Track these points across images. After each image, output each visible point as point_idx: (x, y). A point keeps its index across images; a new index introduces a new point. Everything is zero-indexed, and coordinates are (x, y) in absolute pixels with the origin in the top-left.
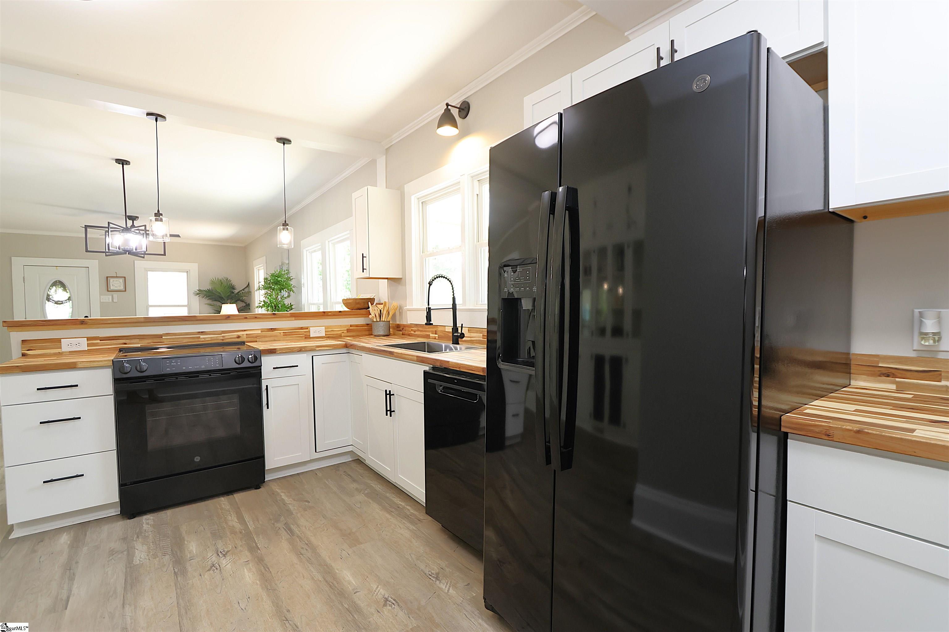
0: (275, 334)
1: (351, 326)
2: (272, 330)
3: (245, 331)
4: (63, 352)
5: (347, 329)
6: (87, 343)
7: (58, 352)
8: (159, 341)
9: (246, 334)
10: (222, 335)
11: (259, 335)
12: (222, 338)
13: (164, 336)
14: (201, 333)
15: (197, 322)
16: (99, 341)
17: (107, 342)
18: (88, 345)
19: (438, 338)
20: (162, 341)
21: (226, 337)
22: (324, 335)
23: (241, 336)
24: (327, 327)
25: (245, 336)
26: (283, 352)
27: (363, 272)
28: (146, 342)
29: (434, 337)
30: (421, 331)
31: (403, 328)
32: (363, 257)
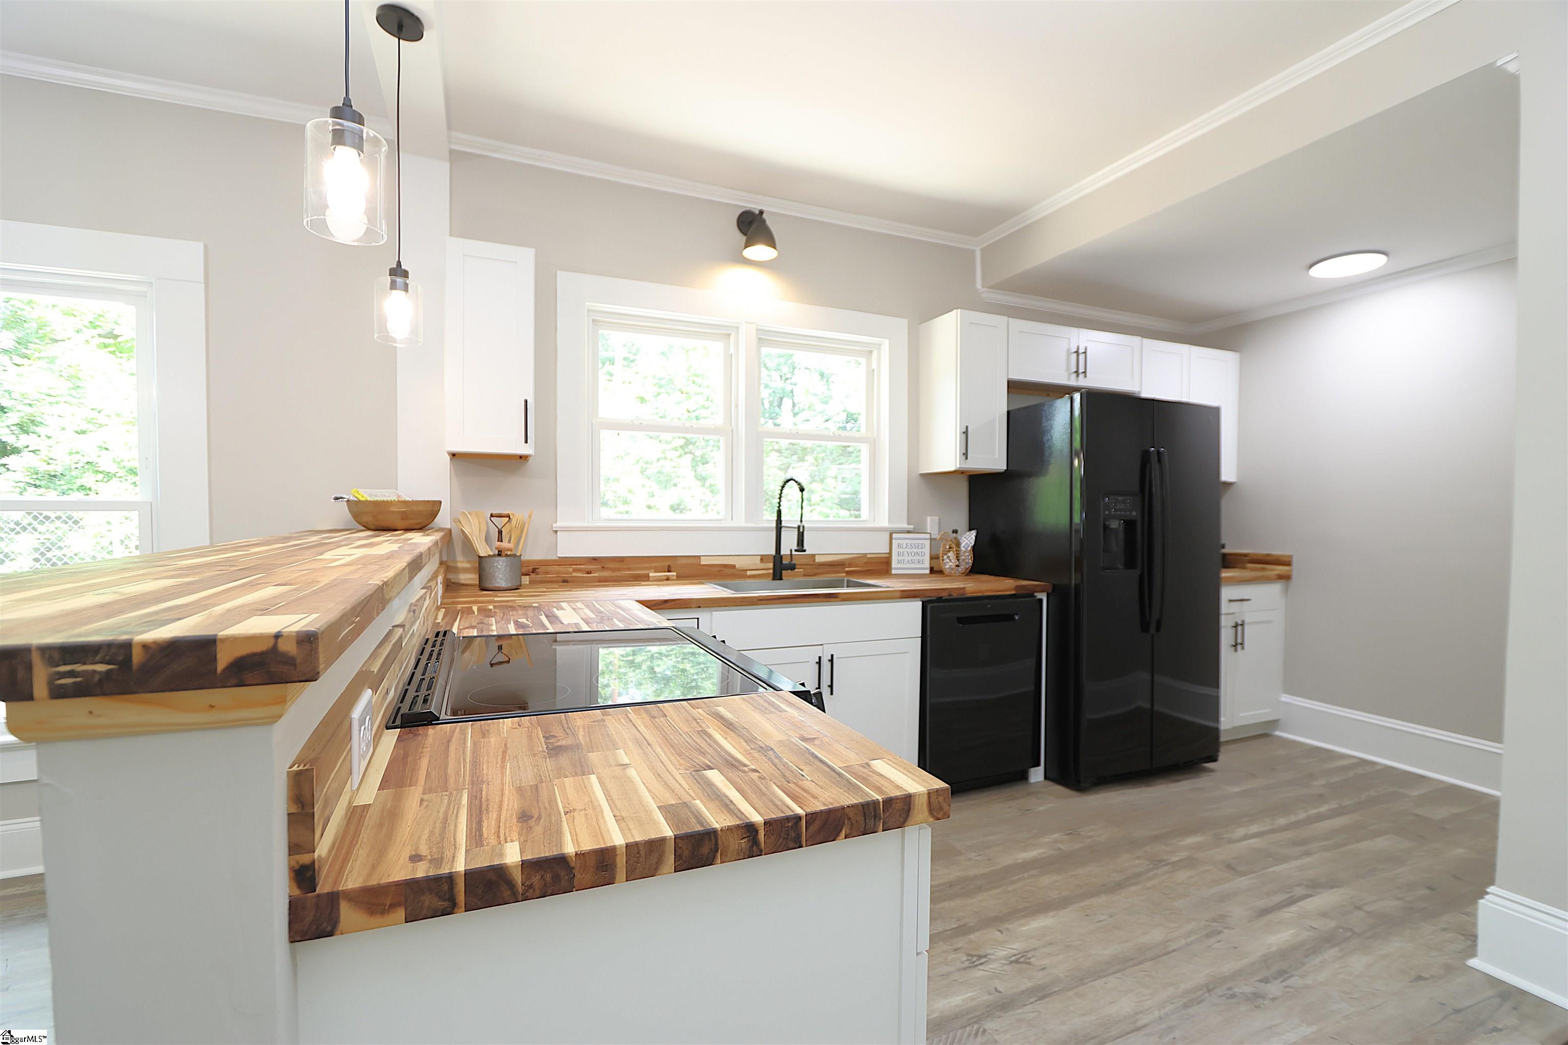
19: (677, 578)
27: (526, 442)
29: (665, 578)
30: (614, 570)
31: (534, 569)
32: (526, 408)
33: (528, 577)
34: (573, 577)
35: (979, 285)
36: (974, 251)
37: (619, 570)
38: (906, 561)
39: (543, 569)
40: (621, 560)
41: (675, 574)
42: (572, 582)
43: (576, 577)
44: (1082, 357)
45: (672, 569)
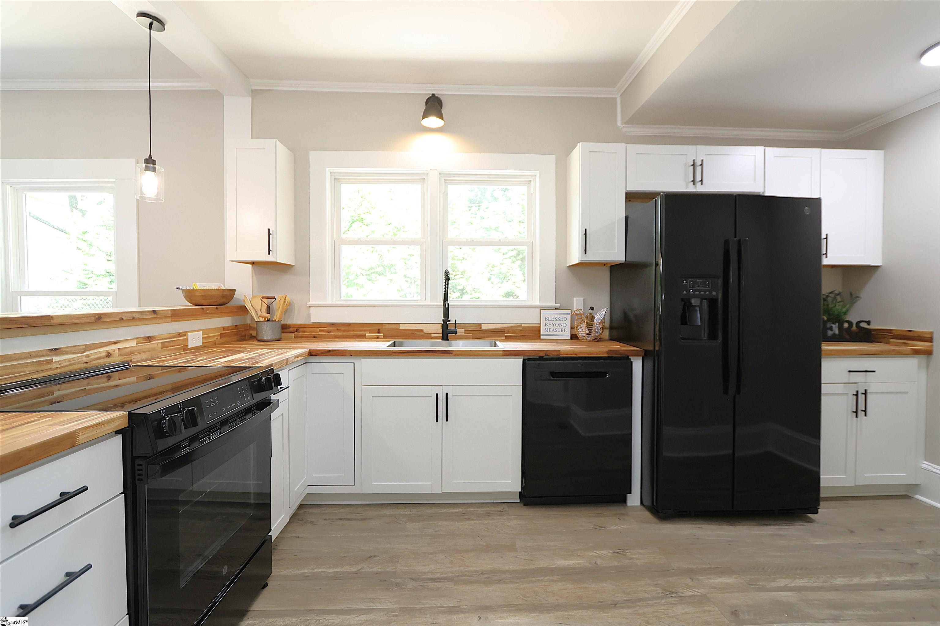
0: (152, 346)
1: (224, 329)
2: (149, 339)
3: (116, 343)
5: (221, 334)
9: (119, 349)
10: (87, 353)
11: (134, 349)
12: (85, 359)
14: (54, 352)
21: (92, 357)
22: (202, 344)
23: (111, 352)
24: (204, 331)
25: (117, 352)
27: (267, 254)
29: (376, 337)
30: (344, 331)
31: (297, 329)
32: (269, 234)
33: (294, 334)
34: (319, 334)
35: (619, 124)
36: (615, 99)
37: (348, 331)
38: (552, 330)
39: (302, 329)
40: (349, 325)
41: (382, 334)
42: (319, 337)
43: (321, 335)
44: (699, 169)
45: (381, 331)
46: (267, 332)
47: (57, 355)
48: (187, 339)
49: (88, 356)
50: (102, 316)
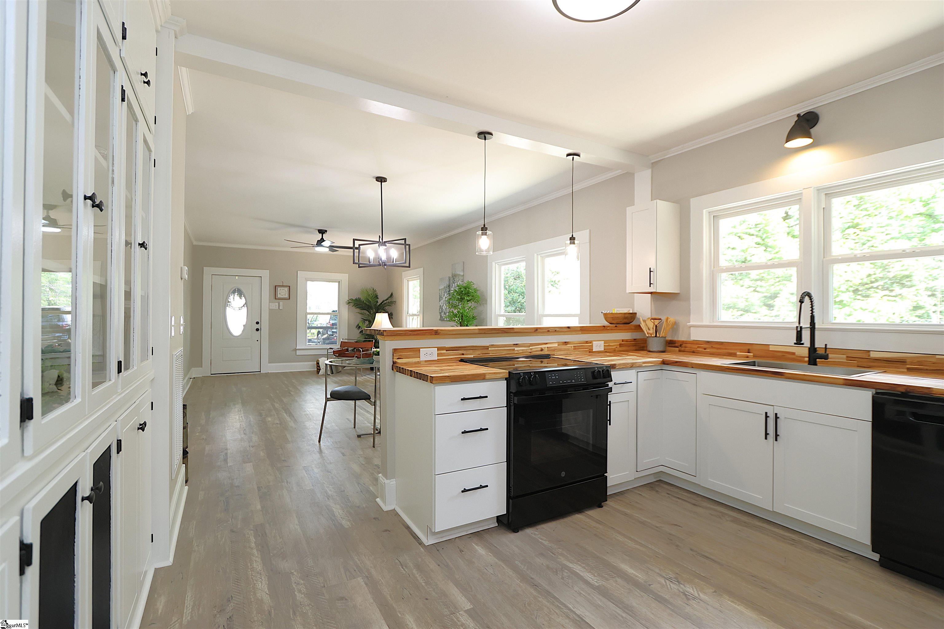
0: (568, 348)
1: (623, 341)
2: (566, 343)
3: (546, 344)
4: (421, 361)
5: (620, 344)
6: (438, 353)
7: (417, 361)
8: (486, 352)
9: (547, 347)
10: (531, 348)
11: (556, 348)
12: (530, 351)
13: (490, 348)
14: (515, 345)
15: (515, 334)
16: (445, 352)
17: (451, 352)
18: (439, 355)
19: (754, 357)
20: (488, 352)
21: (533, 350)
22: (603, 350)
23: (544, 349)
24: (606, 342)
25: (546, 349)
26: (621, 367)
27: (650, 286)
28: (478, 353)
29: (746, 356)
30: (718, 349)
31: (681, 345)
32: (650, 272)
33: (678, 348)
34: (697, 350)
37: (720, 349)
39: (684, 345)
40: (722, 343)
41: (752, 354)
42: (697, 353)
43: (699, 350)
45: (751, 351)
46: (654, 345)
47: (516, 347)
48: (592, 346)
49: (531, 349)
50: (538, 329)
